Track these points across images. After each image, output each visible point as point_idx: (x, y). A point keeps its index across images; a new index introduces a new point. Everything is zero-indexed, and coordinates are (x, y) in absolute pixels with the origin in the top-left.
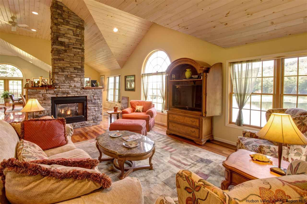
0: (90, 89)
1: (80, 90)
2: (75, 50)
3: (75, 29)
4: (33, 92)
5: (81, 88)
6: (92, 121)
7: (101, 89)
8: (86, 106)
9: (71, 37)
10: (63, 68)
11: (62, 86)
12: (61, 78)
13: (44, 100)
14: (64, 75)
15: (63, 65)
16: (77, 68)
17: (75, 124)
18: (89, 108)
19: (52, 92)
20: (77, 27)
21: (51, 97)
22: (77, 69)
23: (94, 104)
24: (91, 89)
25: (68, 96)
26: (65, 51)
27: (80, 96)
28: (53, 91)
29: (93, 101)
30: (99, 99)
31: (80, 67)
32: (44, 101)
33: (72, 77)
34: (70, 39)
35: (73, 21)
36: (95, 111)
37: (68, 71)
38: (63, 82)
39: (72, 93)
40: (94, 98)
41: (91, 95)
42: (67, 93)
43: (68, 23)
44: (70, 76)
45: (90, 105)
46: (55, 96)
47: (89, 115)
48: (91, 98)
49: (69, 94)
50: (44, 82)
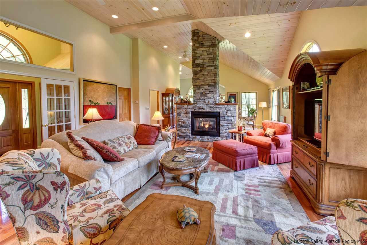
0: (223, 106)
1: (213, 105)
2: (208, 68)
3: (208, 49)
4: (179, 107)
5: (214, 104)
6: (225, 138)
7: (235, 106)
8: (219, 122)
9: (205, 57)
10: (199, 86)
11: (198, 102)
12: (198, 95)
13: (186, 113)
14: (200, 93)
15: (199, 83)
16: (211, 85)
17: (208, 137)
18: (222, 124)
19: (191, 107)
20: (210, 46)
21: (191, 112)
22: (210, 86)
23: (227, 120)
25: (203, 111)
26: (201, 71)
27: (213, 112)
29: (226, 118)
30: (233, 117)
31: (213, 84)
32: (186, 114)
33: (206, 93)
34: (204, 59)
35: (207, 42)
36: (228, 128)
37: (203, 88)
38: (199, 98)
39: (206, 109)
40: (227, 115)
41: (224, 111)
42: (203, 108)
43: (202, 45)
44: (204, 93)
45: (223, 122)
46: (194, 111)
47: (221, 131)
48: (224, 114)
49: (204, 110)
50: (186, 99)
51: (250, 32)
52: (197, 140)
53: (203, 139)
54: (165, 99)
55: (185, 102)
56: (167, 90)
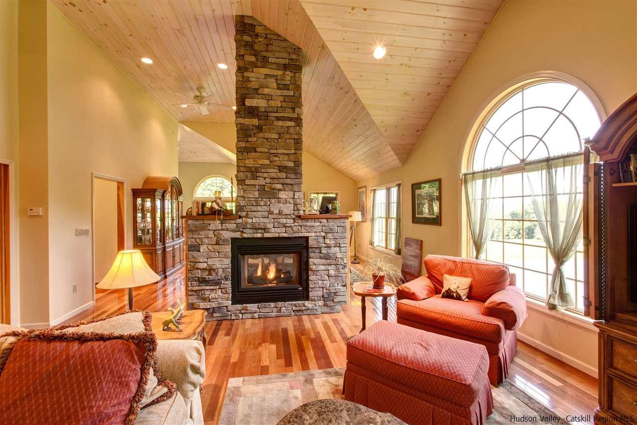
0: (316, 221)
1: (292, 221)
2: (280, 123)
3: (280, 73)
4: (195, 227)
5: (294, 217)
6: (321, 303)
7: (342, 221)
8: (307, 263)
9: (272, 93)
10: (255, 169)
11: (253, 213)
12: (250, 194)
13: (217, 244)
14: (257, 186)
15: (254, 161)
16: (286, 167)
17: (280, 304)
18: (314, 267)
19: (232, 226)
20: (285, 67)
21: (231, 238)
22: (285, 170)
23: (327, 257)
24: (318, 219)
25: (267, 235)
26: (260, 128)
27: (291, 238)
28: (235, 225)
29: (324, 251)
30: (340, 247)
31: (291, 164)
32: (216, 247)
33: (273, 189)
34: (269, 98)
35: (277, 55)
36: (329, 276)
37: (265, 175)
38: (254, 202)
39: (273, 230)
40: (325, 243)
41: (318, 234)
42: (264, 229)
43: (265, 62)
44: (270, 187)
45: (316, 261)
46: (239, 237)
47: (313, 286)
48: (318, 242)
49: (268, 232)
50: (218, 204)
51: (386, 45)
52: (249, 316)
53: (266, 310)
54: (143, 205)
55: (214, 213)
56: (148, 181)
